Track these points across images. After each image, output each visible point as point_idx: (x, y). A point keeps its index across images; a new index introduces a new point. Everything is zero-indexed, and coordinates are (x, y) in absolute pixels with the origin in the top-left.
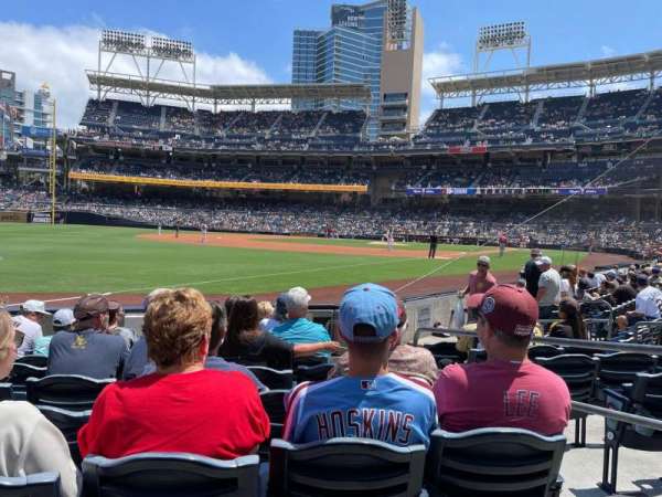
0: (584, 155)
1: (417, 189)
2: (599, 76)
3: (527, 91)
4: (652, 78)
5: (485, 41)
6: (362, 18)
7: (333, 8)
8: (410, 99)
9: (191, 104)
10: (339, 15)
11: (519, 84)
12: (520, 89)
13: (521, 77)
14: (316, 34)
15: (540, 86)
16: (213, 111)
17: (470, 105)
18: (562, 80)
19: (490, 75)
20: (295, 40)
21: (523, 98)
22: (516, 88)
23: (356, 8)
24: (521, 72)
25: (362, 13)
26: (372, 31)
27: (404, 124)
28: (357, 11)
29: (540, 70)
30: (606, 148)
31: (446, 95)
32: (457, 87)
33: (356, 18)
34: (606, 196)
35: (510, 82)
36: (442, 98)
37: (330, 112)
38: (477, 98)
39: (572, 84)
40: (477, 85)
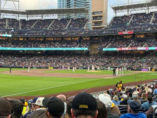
3: (148, 9)
13: (146, 4)
15: (153, 7)
21: (147, 12)
22: (144, 8)
36: (116, 12)
37: (73, 19)
40: (129, 7)
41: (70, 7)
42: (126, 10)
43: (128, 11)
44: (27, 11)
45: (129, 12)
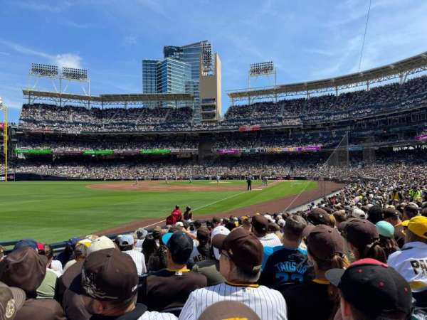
0: (308, 130)
1: (225, 150)
2: (311, 89)
3: (276, 97)
4: (337, 90)
5: (253, 71)
6: (181, 53)
7: (165, 48)
8: (216, 102)
9: (87, 105)
10: (169, 52)
11: (272, 93)
12: (272, 96)
13: (273, 90)
14: (155, 62)
15: (282, 94)
16: (101, 109)
17: (248, 104)
18: (293, 91)
19: (257, 89)
20: (143, 65)
21: (274, 101)
22: (270, 95)
23: (178, 48)
24: (272, 88)
25: (182, 51)
26: (188, 61)
27: (214, 115)
28: (179, 50)
29: (283, 86)
30: (318, 127)
31: (235, 99)
32: (241, 95)
33: (178, 54)
34: (320, 150)
35: (267, 92)
36: (233, 100)
37: (172, 109)
39: (298, 93)
40: (250, 94)
41: (161, 92)
42: (247, 98)
43: (249, 99)
44: (102, 96)
45: (251, 101)
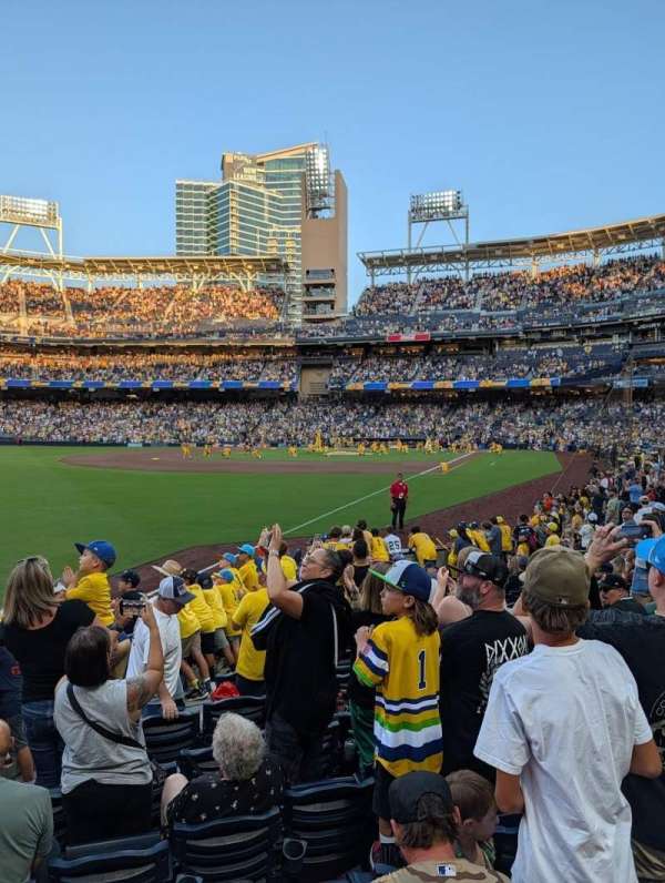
3: (467, 268)
5: (418, 211)
6: (261, 170)
10: (233, 165)
11: (458, 261)
12: (459, 266)
13: (461, 253)
14: (204, 188)
15: (480, 263)
18: (503, 257)
19: (427, 251)
21: (463, 276)
22: (455, 264)
24: (458, 248)
25: (262, 165)
26: (275, 186)
28: (256, 162)
30: (555, 335)
31: (377, 271)
32: (391, 262)
33: (253, 172)
35: (447, 257)
36: (373, 275)
38: (413, 275)
39: (514, 262)
40: (411, 261)
41: (216, 253)
42: (404, 269)
